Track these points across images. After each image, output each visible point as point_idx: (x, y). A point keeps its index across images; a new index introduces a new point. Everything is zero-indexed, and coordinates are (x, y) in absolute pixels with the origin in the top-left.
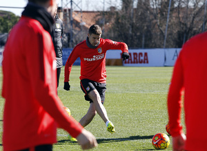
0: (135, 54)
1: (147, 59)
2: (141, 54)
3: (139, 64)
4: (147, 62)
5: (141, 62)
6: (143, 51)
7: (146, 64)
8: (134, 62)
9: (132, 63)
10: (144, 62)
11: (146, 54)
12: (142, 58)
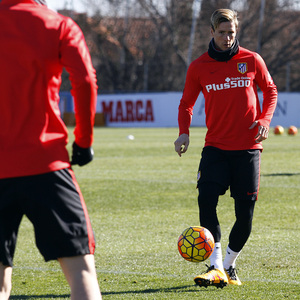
0: (129, 103)
1: (151, 114)
2: (139, 103)
3: (136, 123)
4: (152, 119)
5: (140, 119)
6: (144, 97)
7: (149, 123)
8: (127, 120)
9: (123, 120)
10: (146, 119)
11: (149, 103)
12: (142, 111)
